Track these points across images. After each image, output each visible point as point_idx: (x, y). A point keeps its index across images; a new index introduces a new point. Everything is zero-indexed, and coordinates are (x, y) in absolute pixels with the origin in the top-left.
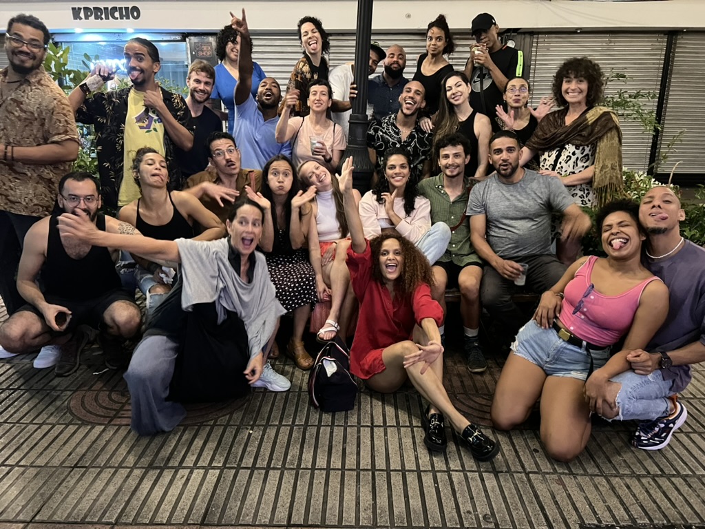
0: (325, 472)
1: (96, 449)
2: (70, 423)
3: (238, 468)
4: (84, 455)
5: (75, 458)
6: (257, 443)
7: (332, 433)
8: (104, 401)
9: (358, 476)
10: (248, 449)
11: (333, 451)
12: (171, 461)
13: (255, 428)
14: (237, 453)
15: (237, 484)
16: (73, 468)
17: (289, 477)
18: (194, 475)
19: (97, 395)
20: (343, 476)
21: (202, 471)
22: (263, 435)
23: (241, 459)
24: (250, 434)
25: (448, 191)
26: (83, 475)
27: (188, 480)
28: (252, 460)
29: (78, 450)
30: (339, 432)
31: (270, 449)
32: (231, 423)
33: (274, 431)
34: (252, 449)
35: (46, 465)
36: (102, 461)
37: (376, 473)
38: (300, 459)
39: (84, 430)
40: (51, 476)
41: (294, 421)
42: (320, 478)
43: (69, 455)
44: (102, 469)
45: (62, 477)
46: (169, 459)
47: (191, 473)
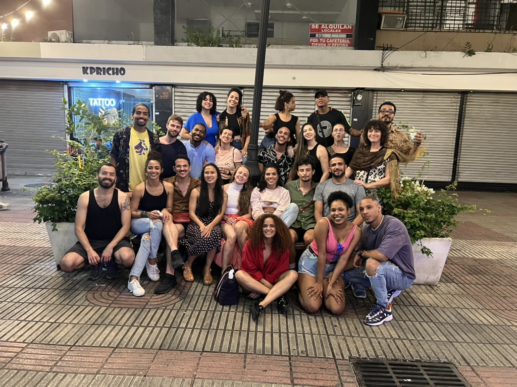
0: (223, 331)
1: (103, 317)
2: (88, 305)
3: (178, 328)
4: (97, 320)
5: (92, 321)
6: (188, 318)
7: (228, 315)
8: (105, 296)
9: (240, 333)
10: (183, 320)
11: (228, 322)
12: (143, 323)
13: (187, 311)
14: (177, 322)
15: (177, 334)
16: (92, 325)
17: (204, 333)
18: (155, 330)
19: (101, 294)
20: (232, 333)
21: (159, 328)
22: (192, 314)
23: (180, 324)
24: (184, 314)
25: (302, 189)
26: (98, 328)
27: (152, 332)
28: (185, 325)
29: (94, 317)
30: (232, 315)
31: (195, 320)
32: (174, 308)
33: (197, 313)
34: (185, 320)
35: (78, 323)
36: (107, 322)
37: (250, 332)
38: (211, 325)
39: (96, 308)
40: (81, 328)
41: (208, 308)
42: (220, 333)
43: (90, 319)
44: (107, 326)
45: (87, 328)
46: (142, 323)
47: (153, 329)
